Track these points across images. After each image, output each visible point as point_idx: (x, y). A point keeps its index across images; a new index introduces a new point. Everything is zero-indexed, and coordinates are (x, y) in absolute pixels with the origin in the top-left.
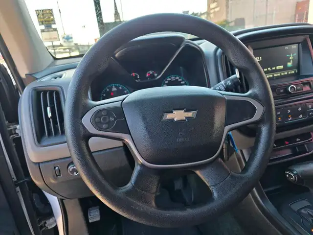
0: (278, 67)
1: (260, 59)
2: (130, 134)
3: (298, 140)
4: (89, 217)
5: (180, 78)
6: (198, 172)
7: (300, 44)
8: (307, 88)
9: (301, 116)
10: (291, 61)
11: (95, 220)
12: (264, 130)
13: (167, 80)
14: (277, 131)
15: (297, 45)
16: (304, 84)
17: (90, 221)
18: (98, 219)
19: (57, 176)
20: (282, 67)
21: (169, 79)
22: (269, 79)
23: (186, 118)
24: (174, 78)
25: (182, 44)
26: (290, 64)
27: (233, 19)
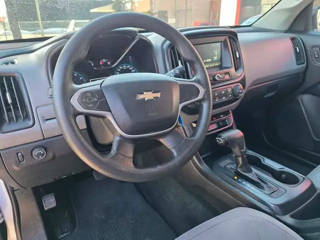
0: (207, 61)
2: (111, 111)
3: (222, 116)
4: (44, 205)
5: (131, 67)
6: (161, 140)
7: (222, 43)
8: (227, 77)
9: (224, 98)
10: (216, 56)
11: (50, 207)
12: (205, 105)
13: (119, 69)
14: (213, 109)
15: (220, 43)
16: (226, 73)
17: (46, 209)
18: (54, 205)
19: (20, 162)
20: (210, 60)
21: (121, 68)
22: (207, 68)
23: (154, 98)
24: (125, 66)
25: (137, 37)
26: (215, 58)
27: (157, 11)
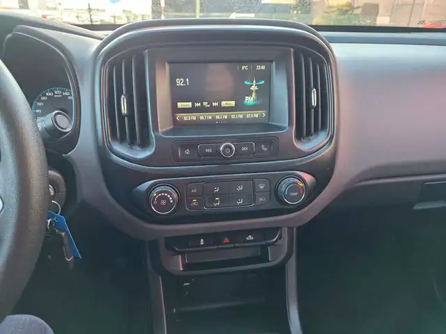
0: (224, 104)
1: (185, 82)
3: (250, 237)
9: (240, 202)
10: (254, 94)
13: (44, 95)
15: (269, 64)
20: (232, 103)
24: (59, 92)
27: (361, 4)
